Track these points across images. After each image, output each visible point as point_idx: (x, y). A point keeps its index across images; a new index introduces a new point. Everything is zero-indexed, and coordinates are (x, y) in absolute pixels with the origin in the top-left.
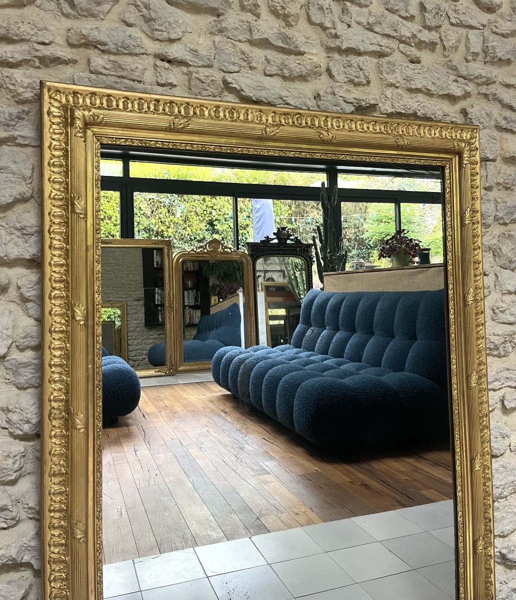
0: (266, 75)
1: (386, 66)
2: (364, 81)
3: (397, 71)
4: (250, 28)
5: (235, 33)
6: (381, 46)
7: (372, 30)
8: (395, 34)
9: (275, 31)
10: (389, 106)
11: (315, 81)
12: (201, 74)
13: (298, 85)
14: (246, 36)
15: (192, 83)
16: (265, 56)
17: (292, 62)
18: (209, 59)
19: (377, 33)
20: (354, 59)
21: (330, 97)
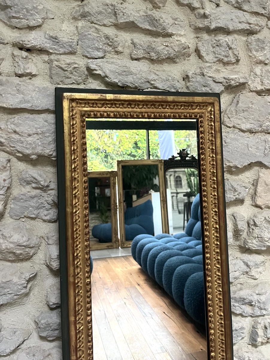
0: (133, 59)
1: (255, 43)
2: (233, 60)
3: (266, 48)
4: (115, 12)
5: (100, 17)
6: (250, 24)
7: (240, 9)
8: (263, 12)
9: (142, 13)
10: (258, 83)
11: (184, 62)
12: (63, 62)
13: (167, 67)
14: (111, 20)
15: (53, 72)
16: (132, 40)
17: (159, 44)
18: (71, 46)
19: (245, 11)
20: (223, 39)
21: (199, 78)
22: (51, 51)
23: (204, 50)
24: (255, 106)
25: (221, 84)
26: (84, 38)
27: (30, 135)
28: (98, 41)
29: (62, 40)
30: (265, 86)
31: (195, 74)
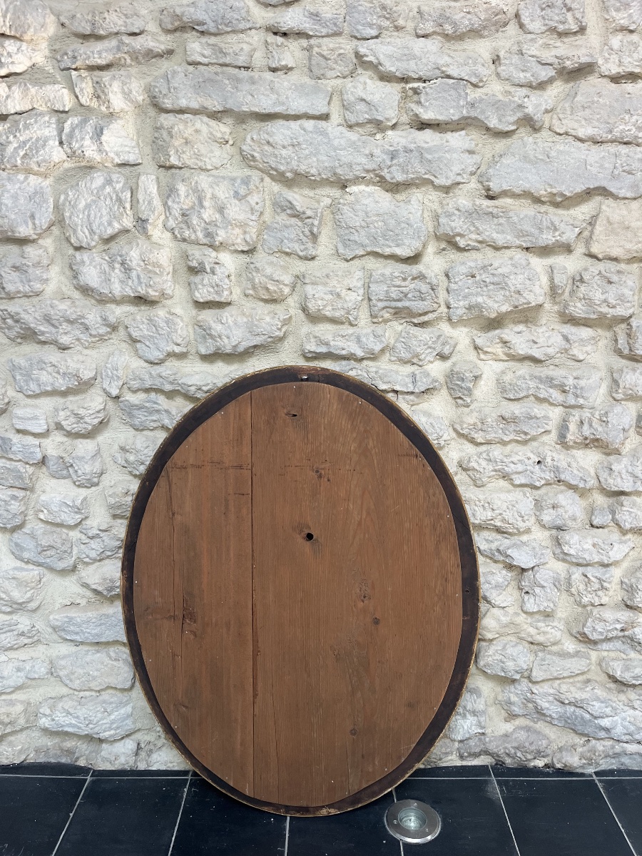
22: (311, 33)
23: (527, 14)
24: (603, 99)
25: (551, 67)
26: (354, 10)
27: (284, 147)
28: (371, 13)
29: (325, 17)
30: (624, 68)
31: (510, 53)
